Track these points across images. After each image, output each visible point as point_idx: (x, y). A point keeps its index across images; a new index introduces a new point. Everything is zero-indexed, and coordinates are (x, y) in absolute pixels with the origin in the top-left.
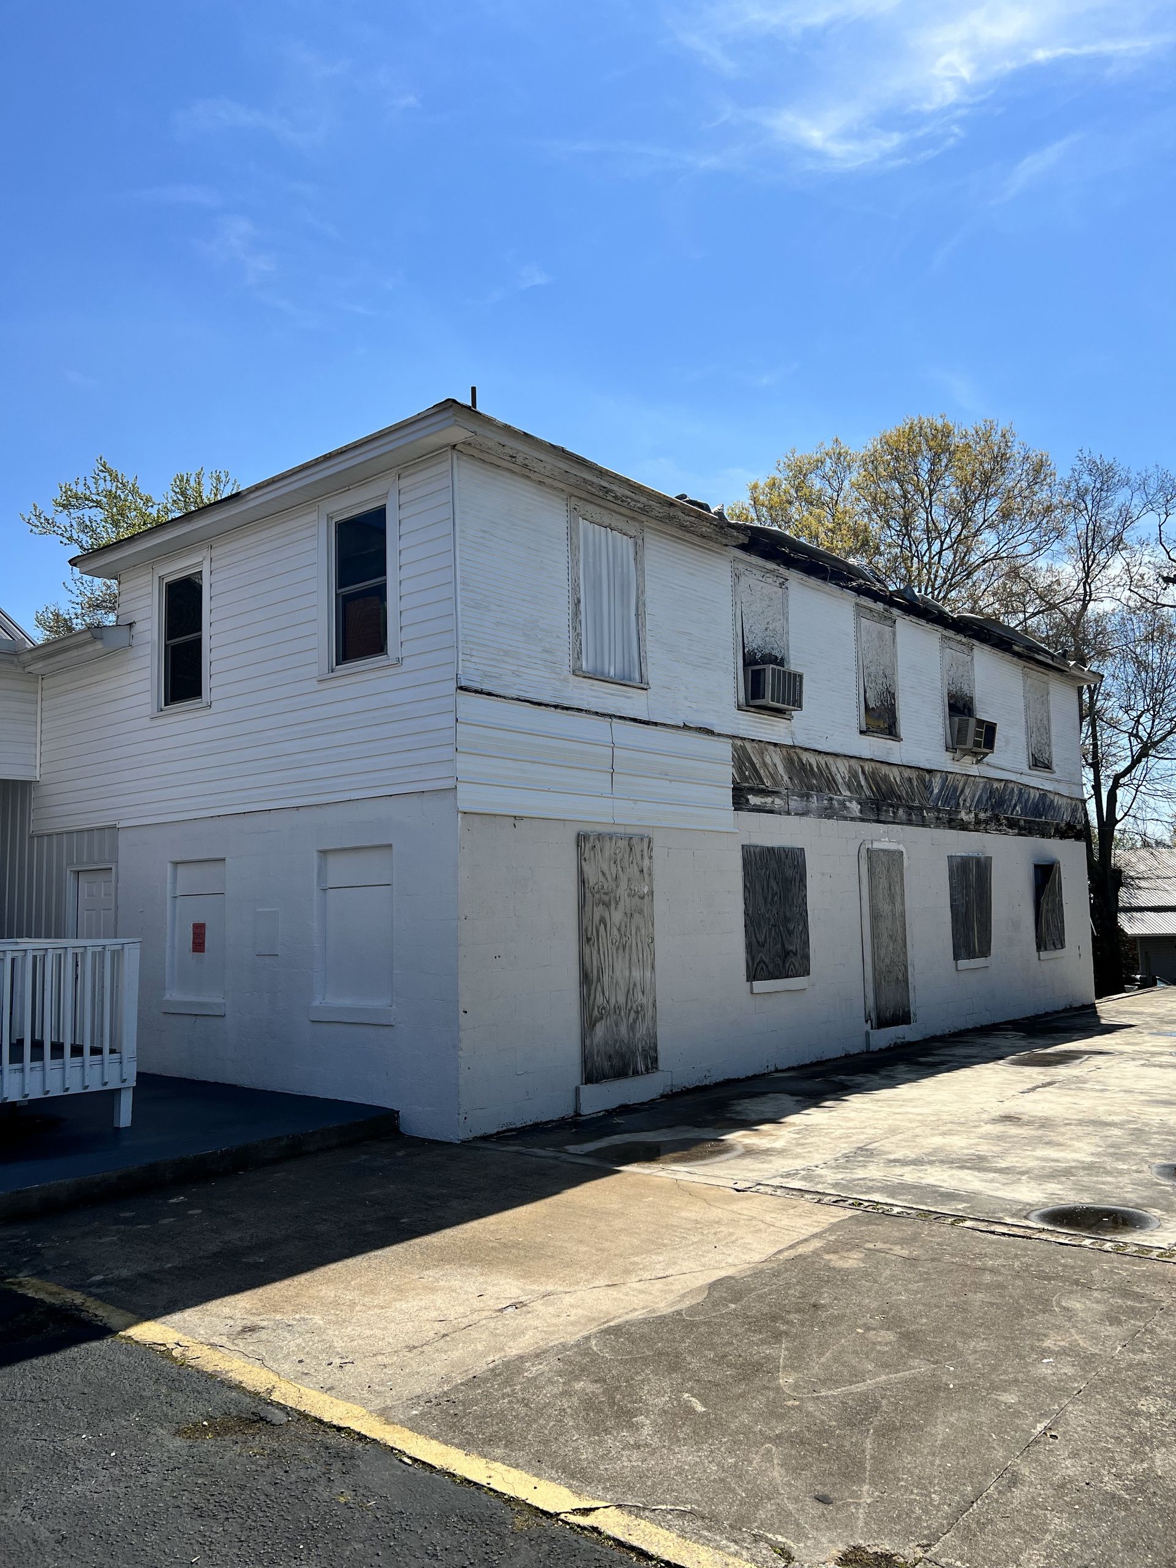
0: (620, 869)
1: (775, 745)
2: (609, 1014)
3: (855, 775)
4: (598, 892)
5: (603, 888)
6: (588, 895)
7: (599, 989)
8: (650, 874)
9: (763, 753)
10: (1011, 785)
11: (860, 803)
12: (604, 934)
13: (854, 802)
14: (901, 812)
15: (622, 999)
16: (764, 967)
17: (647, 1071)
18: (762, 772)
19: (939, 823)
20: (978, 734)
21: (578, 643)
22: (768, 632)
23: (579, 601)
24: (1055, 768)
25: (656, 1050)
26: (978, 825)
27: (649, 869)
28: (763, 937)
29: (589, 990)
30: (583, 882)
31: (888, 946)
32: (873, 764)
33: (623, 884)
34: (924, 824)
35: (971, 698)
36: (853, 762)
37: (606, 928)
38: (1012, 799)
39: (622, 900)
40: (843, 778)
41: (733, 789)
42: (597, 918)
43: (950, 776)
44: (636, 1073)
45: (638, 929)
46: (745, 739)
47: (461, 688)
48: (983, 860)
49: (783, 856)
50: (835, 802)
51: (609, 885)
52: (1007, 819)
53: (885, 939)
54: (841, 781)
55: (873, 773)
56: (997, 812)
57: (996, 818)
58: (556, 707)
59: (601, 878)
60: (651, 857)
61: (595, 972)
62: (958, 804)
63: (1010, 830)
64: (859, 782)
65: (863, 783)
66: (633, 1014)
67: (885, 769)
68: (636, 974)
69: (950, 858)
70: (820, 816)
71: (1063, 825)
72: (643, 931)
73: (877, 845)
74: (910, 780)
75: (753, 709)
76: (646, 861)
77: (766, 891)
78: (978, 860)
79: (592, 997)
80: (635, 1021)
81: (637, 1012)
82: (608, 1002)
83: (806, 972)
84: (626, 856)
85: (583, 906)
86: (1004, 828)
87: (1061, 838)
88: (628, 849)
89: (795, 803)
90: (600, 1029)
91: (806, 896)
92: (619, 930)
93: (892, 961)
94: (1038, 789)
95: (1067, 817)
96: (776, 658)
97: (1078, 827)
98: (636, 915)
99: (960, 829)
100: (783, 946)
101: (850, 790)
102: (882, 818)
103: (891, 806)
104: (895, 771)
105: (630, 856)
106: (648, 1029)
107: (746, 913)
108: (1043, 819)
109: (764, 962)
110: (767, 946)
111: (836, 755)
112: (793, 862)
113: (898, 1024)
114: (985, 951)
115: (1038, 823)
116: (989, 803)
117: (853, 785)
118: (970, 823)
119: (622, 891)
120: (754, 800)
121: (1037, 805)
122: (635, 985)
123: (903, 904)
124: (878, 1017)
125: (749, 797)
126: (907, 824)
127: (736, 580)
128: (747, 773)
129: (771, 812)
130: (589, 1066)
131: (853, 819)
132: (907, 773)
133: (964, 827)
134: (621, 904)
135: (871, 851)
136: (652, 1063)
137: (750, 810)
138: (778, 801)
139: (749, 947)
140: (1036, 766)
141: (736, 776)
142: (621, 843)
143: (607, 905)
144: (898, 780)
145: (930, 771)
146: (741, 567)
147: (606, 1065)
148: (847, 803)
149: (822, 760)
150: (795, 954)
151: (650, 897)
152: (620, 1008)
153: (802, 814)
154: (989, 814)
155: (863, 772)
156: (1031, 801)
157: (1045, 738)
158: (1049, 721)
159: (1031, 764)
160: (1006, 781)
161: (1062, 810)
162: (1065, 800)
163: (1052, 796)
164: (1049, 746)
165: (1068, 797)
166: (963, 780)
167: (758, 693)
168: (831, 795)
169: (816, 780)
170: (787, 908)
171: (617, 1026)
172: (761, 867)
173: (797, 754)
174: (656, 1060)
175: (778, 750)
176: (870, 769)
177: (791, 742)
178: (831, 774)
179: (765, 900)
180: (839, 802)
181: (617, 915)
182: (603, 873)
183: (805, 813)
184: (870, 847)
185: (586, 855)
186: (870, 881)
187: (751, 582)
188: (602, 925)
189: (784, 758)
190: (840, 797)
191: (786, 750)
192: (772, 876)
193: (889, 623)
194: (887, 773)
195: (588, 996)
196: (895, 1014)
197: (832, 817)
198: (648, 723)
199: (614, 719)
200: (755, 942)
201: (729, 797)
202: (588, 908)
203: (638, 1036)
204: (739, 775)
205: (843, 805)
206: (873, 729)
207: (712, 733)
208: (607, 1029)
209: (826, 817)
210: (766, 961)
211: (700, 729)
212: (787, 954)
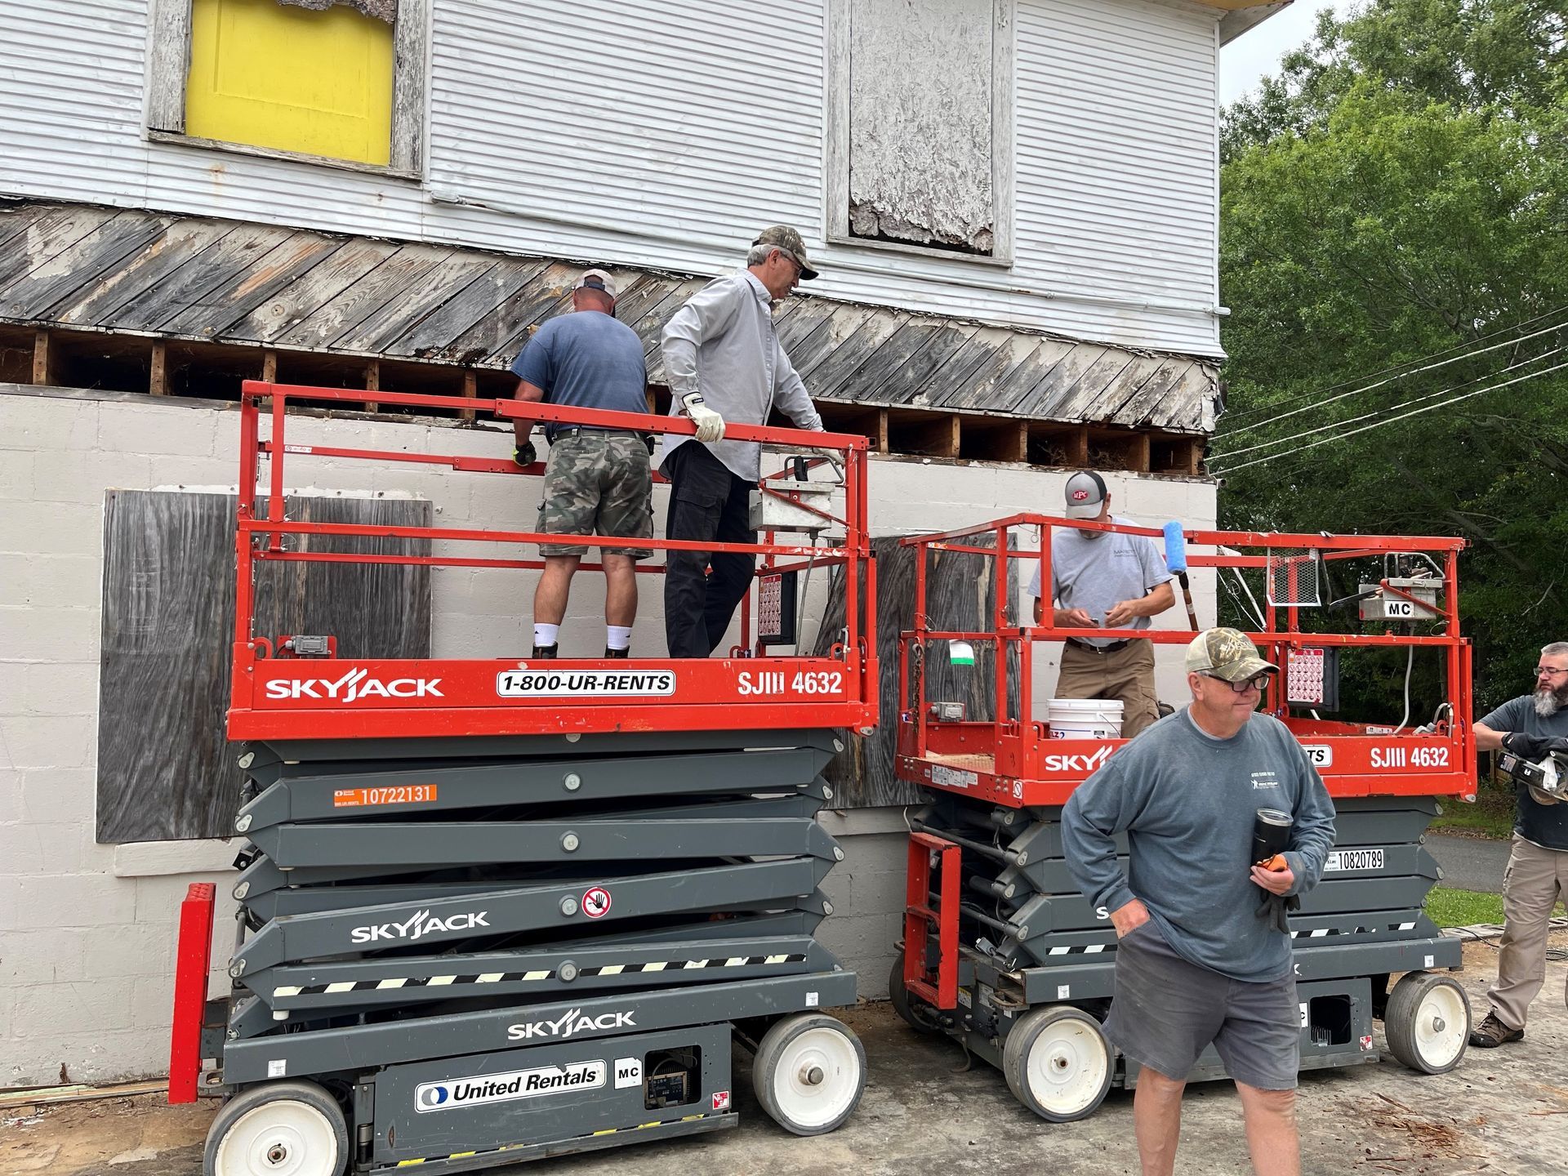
71: (1063, 428)
95: (1093, 404)
97: (1176, 438)
140: (882, 237)
156: (834, 346)
157: (964, 163)
158: (995, 105)
159: (842, 232)
160: (644, 272)
161: (1067, 383)
162: (1086, 359)
163: (996, 341)
164: (982, 184)
165: (1108, 347)
166: (287, 254)
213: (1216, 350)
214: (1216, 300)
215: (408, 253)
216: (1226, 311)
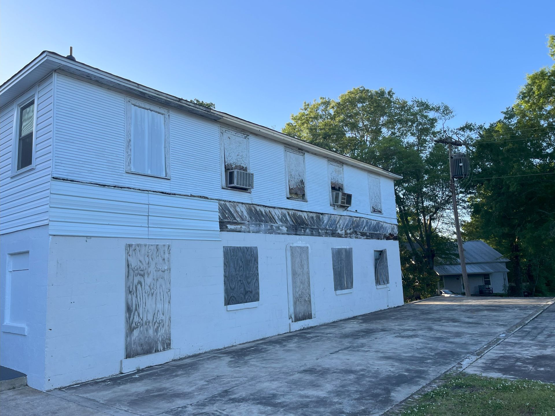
0: (150, 259)
1: (242, 203)
2: (142, 325)
3: (284, 216)
4: (137, 270)
5: (140, 268)
6: (131, 272)
7: (136, 313)
8: (169, 261)
9: (235, 207)
10: (362, 219)
11: (287, 227)
12: (140, 289)
13: (284, 227)
14: (308, 230)
15: (150, 318)
16: (234, 299)
17: (164, 350)
18: (235, 215)
19: (327, 234)
20: (343, 199)
21: (129, 159)
22: (239, 157)
23: (130, 140)
24: (383, 212)
25: (170, 340)
26: (346, 235)
27: (168, 258)
28: (234, 286)
29: (130, 315)
30: (128, 266)
31: (300, 286)
32: (294, 211)
33: (153, 266)
34: (319, 235)
35: (342, 185)
36: (283, 210)
37: (141, 286)
38: (363, 225)
39: (152, 273)
40: (278, 217)
41: (220, 222)
42: (136, 281)
43: (332, 216)
44: (157, 351)
45: (161, 286)
46: (225, 201)
47: (53, 178)
48: (348, 249)
49: (246, 250)
50: (274, 228)
51: (144, 266)
52: (360, 232)
53: (298, 283)
54: (277, 218)
55: (294, 215)
56: (355, 230)
57: (356, 232)
58: (115, 187)
59: (139, 264)
60: (169, 253)
61: (134, 306)
62: (337, 227)
63: (362, 237)
64: (287, 219)
65: (289, 219)
66: (157, 325)
67: (299, 213)
68: (160, 306)
69: (332, 249)
70: (266, 233)
71: (388, 235)
72: (164, 287)
73: (295, 245)
74: (312, 217)
75: (230, 188)
76: (166, 256)
77: (236, 265)
78: (346, 249)
79: (132, 318)
80: (158, 327)
81: (159, 323)
82: (142, 320)
83: (257, 299)
84: (155, 253)
85: (128, 277)
86: (359, 236)
87: (387, 239)
88: (156, 250)
89: (252, 228)
90: (136, 333)
91: (258, 267)
92: (150, 287)
93: (302, 292)
94: (375, 220)
95: (389, 231)
96: (243, 167)
97: (395, 235)
98: (160, 280)
99: (338, 237)
100: (245, 289)
101: (282, 222)
102: (298, 233)
103: (303, 228)
104: (305, 214)
105: (156, 253)
106: (165, 330)
107: (225, 276)
108: (378, 232)
109: (234, 297)
110: (236, 290)
111: (274, 208)
112: (251, 253)
113: (306, 319)
114: (350, 285)
115: (376, 234)
116: (352, 226)
117: (283, 220)
118: (342, 234)
119: (152, 269)
120: (230, 227)
121: (375, 227)
122: (158, 311)
123: (308, 268)
124: (295, 317)
125: (227, 225)
126: (311, 235)
127: (221, 134)
128: (227, 215)
129: (240, 231)
130: (129, 350)
131: (283, 234)
132: (311, 215)
133: (340, 236)
134: (151, 276)
135: (292, 247)
136: (167, 345)
137: (228, 231)
138: (243, 227)
139: (226, 291)
140: (374, 211)
141: (221, 217)
142: (152, 248)
143: (143, 276)
144: (306, 217)
145: (322, 214)
146: (224, 129)
147: (139, 349)
148: (280, 228)
149: (267, 210)
150: (251, 292)
151: (169, 271)
152: (149, 322)
153: (256, 232)
154: (352, 230)
155: (289, 214)
156: (372, 225)
157: (378, 200)
158: (380, 193)
159: (372, 211)
160: (360, 217)
161: (387, 229)
162: (388, 225)
163: (382, 223)
164: (380, 203)
165: (390, 223)
166: (339, 217)
167: (231, 182)
168: (272, 224)
169: (264, 218)
170: (248, 272)
171: (147, 330)
172: (234, 255)
173: (254, 207)
174: (170, 344)
175: (244, 205)
176: (292, 213)
177: (251, 203)
178: (272, 215)
179: (235, 270)
180: (276, 227)
181: (148, 280)
182: (140, 261)
183: (258, 232)
184: (292, 245)
185: (130, 253)
186: (292, 259)
187: (229, 136)
188: (139, 285)
189: (247, 209)
190: (277, 225)
191: (247, 205)
192: (239, 259)
193: (301, 154)
194: (301, 215)
195: (130, 317)
196: (304, 315)
197: (272, 233)
198: (170, 194)
199: (150, 192)
200: (229, 288)
201: (217, 226)
202: (131, 277)
203: (159, 334)
204: (223, 216)
205: (278, 228)
206: (294, 197)
207: (207, 198)
208: (141, 332)
209: (269, 233)
210: (236, 296)
211: (198, 197)
212: (246, 292)
213: (398, 224)
215: (346, 217)
216: (398, 218)
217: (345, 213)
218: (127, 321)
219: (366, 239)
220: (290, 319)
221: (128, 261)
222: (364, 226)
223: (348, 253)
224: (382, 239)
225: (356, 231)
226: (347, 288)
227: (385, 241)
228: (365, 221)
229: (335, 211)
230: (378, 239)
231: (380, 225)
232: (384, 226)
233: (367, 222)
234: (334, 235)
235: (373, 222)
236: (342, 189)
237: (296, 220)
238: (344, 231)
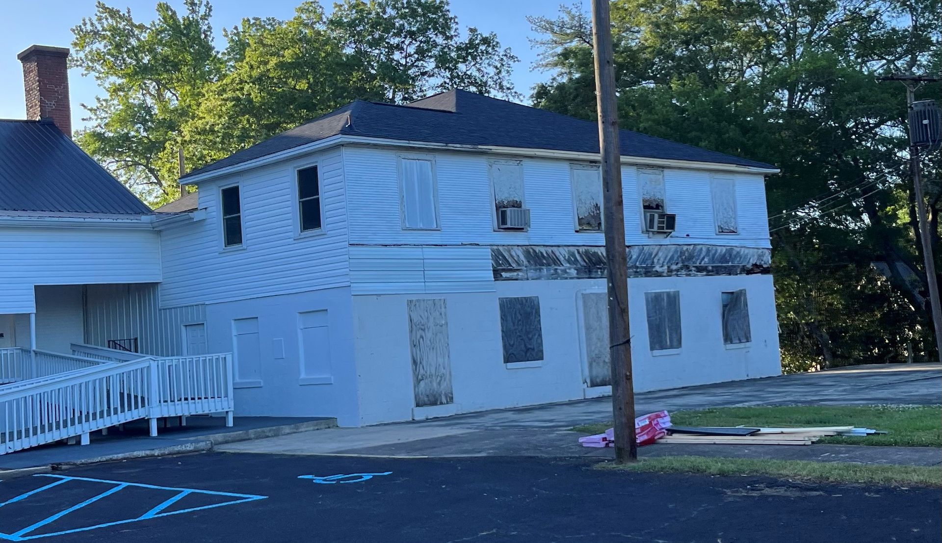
0: (429, 313)
1: (518, 246)
2: (427, 377)
3: (573, 255)
5: (421, 322)
6: (414, 327)
7: (421, 366)
8: (445, 315)
9: (510, 251)
10: (699, 247)
11: (577, 270)
12: (423, 342)
13: (573, 269)
15: (433, 372)
16: (514, 356)
17: (447, 403)
18: (510, 260)
19: (637, 274)
20: (661, 221)
21: (403, 216)
22: (511, 189)
24: (739, 230)
25: (452, 394)
26: (670, 273)
27: (445, 312)
28: (513, 341)
29: (416, 367)
30: (411, 320)
31: (597, 343)
32: (586, 248)
33: (431, 320)
35: (663, 200)
36: (572, 249)
37: (423, 340)
38: (700, 255)
39: (431, 327)
40: (564, 257)
41: (494, 271)
42: (418, 336)
43: (645, 248)
44: (441, 403)
45: (440, 340)
46: (499, 245)
47: (351, 244)
48: (672, 294)
49: (524, 301)
50: (559, 271)
51: (424, 321)
52: (694, 267)
54: (563, 259)
55: (587, 252)
56: (686, 264)
57: (687, 268)
58: (394, 245)
59: (420, 319)
60: (445, 308)
61: (419, 359)
62: (653, 262)
63: (699, 273)
64: (576, 259)
65: (579, 258)
66: (439, 378)
68: (440, 360)
69: (646, 294)
70: (549, 279)
71: (749, 266)
72: (443, 341)
73: (588, 292)
75: (502, 230)
76: (443, 309)
77: (514, 319)
78: (668, 294)
79: (418, 370)
80: (440, 381)
81: (441, 377)
83: (542, 359)
84: (432, 308)
85: (411, 331)
86: (693, 272)
87: (747, 274)
88: (433, 304)
89: (531, 273)
90: (422, 384)
91: (540, 320)
92: (430, 341)
93: (600, 351)
94: (724, 246)
95: (753, 261)
96: (517, 201)
98: (438, 334)
99: (655, 276)
100: (525, 345)
101: (569, 263)
102: (593, 276)
103: (599, 268)
105: (434, 308)
106: (447, 385)
107: (503, 331)
108: (730, 264)
109: (513, 354)
110: (515, 347)
111: (559, 246)
112: (531, 304)
113: (606, 385)
114: (677, 343)
115: (725, 267)
116: (680, 259)
117: (571, 260)
118: (663, 272)
119: (431, 324)
120: (504, 274)
121: (725, 255)
122: (439, 365)
124: (592, 381)
125: (502, 274)
127: (490, 167)
128: (501, 262)
129: (517, 280)
130: (418, 399)
131: (571, 278)
133: (659, 275)
134: (431, 331)
135: (585, 294)
136: (450, 400)
137: (503, 280)
138: (521, 274)
139: (505, 347)
140: (722, 232)
141: (494, 264)
142: (430, 302)
143: (424, 330)
146: (492, 161)
147: (426, 399)
148: (568, 271)
149: (549, 250)
150: (533, 349)
151: (446, 325)
152: (432, 375)
153: (536, 279)
154: (680, 265)
155: (579, 252)
156: (718, 254)
157: (731, 214)
158: (734, 203)
159: (717, 232)
160: (694, 245)
161: (749, 257)
162: (751, 250)
163: (738, 249)
164: (734, 218)
165: (754, 248)
166: (657, 248)
167: (504, 222)
168: (556, 267)
169: (546, 260)
170: (528, 327)
171: (431, 382)
172: (511, 308)
173: (532, 248)
174: (452, 398)
175: (520, 248)
176: (584, 250)
177: (527, 243)
178: (556, 256)
179: (514, 324)
180: (562, 271)
181: (429, 335)
182: (421, 317)
183: (539, 278)
184: (584, 292)
185: (412, 309)
186: (585, 310)
187: (499, 166)
188: (421, 339)
189: (524, 251)
190: (562, 268)
191: (524, 248)
192: (518, 312)
193: (595, 168)
194: (596, 251)
195: (416, 369)
196: (603, 380)
197: (557, 279)
198: (441, 245)
199: (424, 246)
200: (508, 345)
201: (491, 274)
202: (414, 332)
203: (442, 387)
204: (496, 264)
205: (565, 271)
206: (585, 228)
207: (478, 245)
208: (426, 383)
209: (552, 279)
210: (515, 353)
211: (471, 244)
212: (528, 350)
213: (771, 247)
214: (769, 235)
215: (669, 246)
216: (771, 238)
217: (667, 241)
218: (414, 372)
219: (707, 275)
220: (584, 383)
221: (410, 316)
222: (702, 256)
223: (673, 300)
224: (737, 274)
225: (687, 266)
226: (672, 347)
227: (744, 276)
228: (704, 249)
229: (650, 239)
230: (730, 274)
231: (734, 253)
232: (742, 253)
233: (708, 251)
234: (649, 274)
235: (719, 249)
236: (662, 207)
237: (589, 257)
238: (666, 267)
